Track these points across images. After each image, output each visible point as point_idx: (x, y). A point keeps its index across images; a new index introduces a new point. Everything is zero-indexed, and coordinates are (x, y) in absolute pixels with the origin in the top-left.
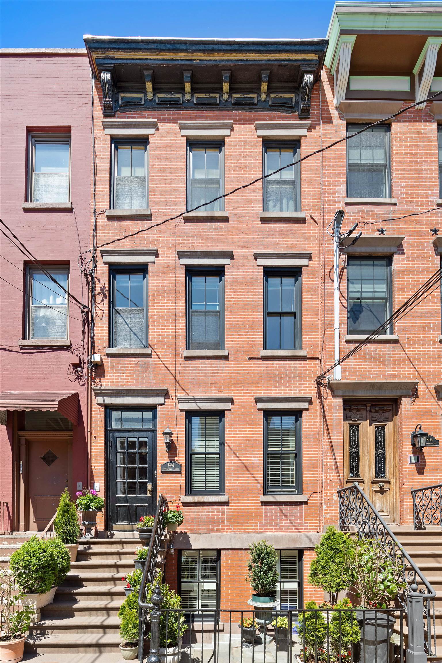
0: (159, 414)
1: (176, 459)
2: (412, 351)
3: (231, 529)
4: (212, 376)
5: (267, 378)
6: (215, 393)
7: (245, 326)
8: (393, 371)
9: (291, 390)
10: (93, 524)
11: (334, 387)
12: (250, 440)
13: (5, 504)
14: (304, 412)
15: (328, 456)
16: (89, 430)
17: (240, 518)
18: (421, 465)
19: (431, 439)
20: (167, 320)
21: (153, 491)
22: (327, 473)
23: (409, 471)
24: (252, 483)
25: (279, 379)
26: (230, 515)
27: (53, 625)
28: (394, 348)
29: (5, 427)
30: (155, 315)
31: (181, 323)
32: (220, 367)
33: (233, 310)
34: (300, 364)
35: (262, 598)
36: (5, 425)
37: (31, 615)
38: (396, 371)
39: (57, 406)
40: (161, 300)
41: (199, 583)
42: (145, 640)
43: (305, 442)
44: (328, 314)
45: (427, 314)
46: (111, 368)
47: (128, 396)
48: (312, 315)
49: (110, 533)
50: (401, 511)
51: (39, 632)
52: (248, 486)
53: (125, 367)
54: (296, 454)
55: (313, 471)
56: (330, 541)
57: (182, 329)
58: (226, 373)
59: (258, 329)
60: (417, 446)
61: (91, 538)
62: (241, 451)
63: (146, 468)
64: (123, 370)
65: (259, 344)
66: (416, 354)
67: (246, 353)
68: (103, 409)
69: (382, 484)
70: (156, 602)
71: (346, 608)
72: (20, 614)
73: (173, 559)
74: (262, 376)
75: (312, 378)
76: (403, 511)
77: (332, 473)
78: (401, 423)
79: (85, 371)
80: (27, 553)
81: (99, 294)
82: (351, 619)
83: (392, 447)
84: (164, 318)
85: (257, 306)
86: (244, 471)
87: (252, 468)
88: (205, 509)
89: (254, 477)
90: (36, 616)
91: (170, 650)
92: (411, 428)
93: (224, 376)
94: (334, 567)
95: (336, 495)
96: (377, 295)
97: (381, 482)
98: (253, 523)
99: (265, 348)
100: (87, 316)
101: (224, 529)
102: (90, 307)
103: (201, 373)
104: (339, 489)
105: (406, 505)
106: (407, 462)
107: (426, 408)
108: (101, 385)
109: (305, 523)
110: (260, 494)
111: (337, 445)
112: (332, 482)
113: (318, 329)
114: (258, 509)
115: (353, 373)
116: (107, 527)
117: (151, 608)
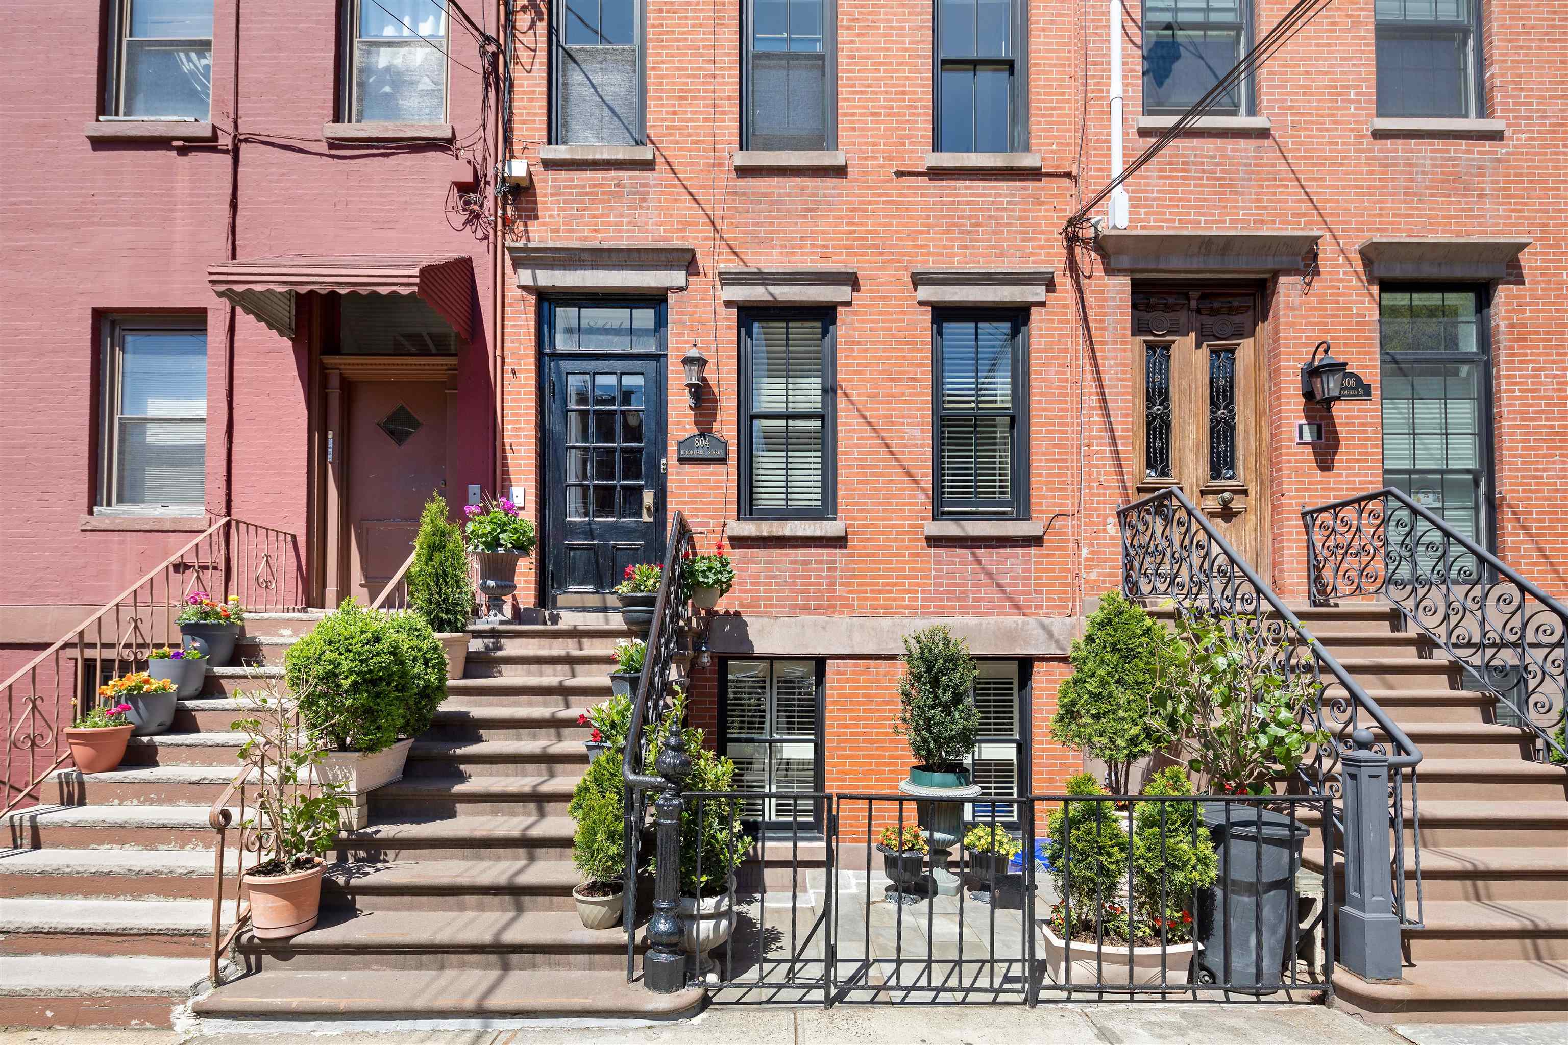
0: (672, 315)
1: (715, 427)
2: (1305, 158)
3: (852, 606)
4: (805, 217)
5: (942, 225)
6: (812, 261)
7: (886, 93)
8: (1257, 208)
9: (1002, 255)
10: (506, 587)
11: (1110, 248)
12: (900, 380)
13: (289, 538)
14: (1034, 310)
15: (1095, 423)
16: (498, 352)
17: (873, 577)
18: (1328, 447)
19: (1352, 382)
20: (695, 76)
21: (656, 511)
22: (1090, 466)
23: (1296, 461)
24: (903, 489)
25: (972, 225)
26: (848, 570)
27: (400, 835)
28: (1257, 150)
29: (290, 344)
30: (663, 62)
31: (728, 83)
32: (825, 196)
33: (858, 50)
34: (1026, 189)
35: (937, 776)
36: (291, 339)
37: (341, 810)
38: (1265, 208)
39: (417, 280)
40: (679, 25)
41: (771, 742)
42: (640, 877)
43: (1037, 386)
44: (1095, 63)
45: (1341, 66)
46: (552, 195)
47: (595, 266)
48: (1055, 66)
49: (551, 615)
50: (1274, 565)
51: (362, 854)
52: (894, 496)
53: (587, 194)
54: (1013, 419)
55: (1056, 461)
56: (1110, 630)
57: (729, 98)
58: (841, 210)
59: (920, 100)
60: (1318, 397)
61: (502, 623)
62: (878, 410)
63: (640, 451)
64: (583, 202)
65: (923, 136)
66: (1314, 165)
67: (891, 159)
68: (532, 299)
69: (1227, 495)
70: (671, 772)
71: (1176, 794)
72: (311, 803)
73: (707, 679)
74: (928, 217)
75: (1054, 225)
76: (1282, 563)
77: (1104, 466)
78: (1276, 341)
79: (489, 204)
80: (330, 643)
81: (524, 8)
82: (1191, 822)
83: (1252, 403)
84: (686, 69)
85: (918, 42)
86: (884, 460)
87: (903, 453)
88: (787, 555)
89: (910, 475)
90: (354, 811)
91: (708, 904)
92: (1300, 352)
93: (835, 218)
94: (1122, 696)
95: (1113, 520)
96: (1214, 17)
97: (1223, 492)
98: (908, 592)
99: (937, 146)
100: (494, 64)
101: (834, 606)
102: (502, 41)
103: (779, 210)
104: (1122, 507)
105: (1290, 548)
106: (1291, 440)
107: (1338, 302)
108: (528, 239)
109: (1036, 592)
110: (923, 518)
111: (1117, 394)
112: (1105, 488)
113: (1068, 101)
114: (918, 555)
115: (1157, 213)
116: (543, 598)
117: (659, 789)
